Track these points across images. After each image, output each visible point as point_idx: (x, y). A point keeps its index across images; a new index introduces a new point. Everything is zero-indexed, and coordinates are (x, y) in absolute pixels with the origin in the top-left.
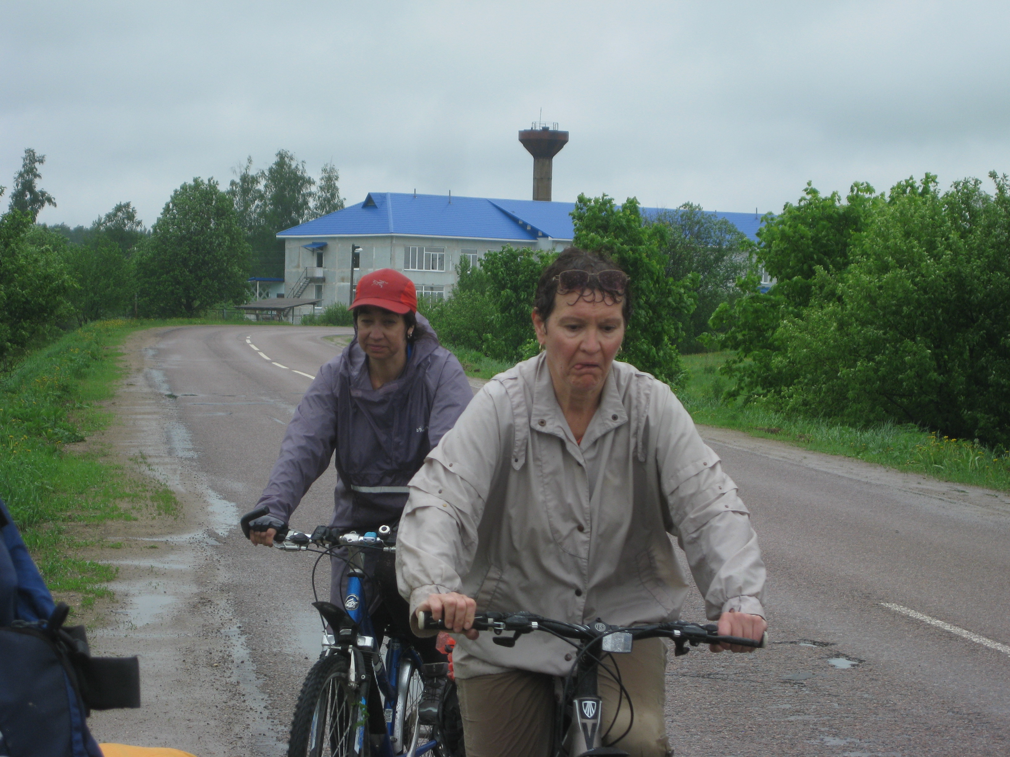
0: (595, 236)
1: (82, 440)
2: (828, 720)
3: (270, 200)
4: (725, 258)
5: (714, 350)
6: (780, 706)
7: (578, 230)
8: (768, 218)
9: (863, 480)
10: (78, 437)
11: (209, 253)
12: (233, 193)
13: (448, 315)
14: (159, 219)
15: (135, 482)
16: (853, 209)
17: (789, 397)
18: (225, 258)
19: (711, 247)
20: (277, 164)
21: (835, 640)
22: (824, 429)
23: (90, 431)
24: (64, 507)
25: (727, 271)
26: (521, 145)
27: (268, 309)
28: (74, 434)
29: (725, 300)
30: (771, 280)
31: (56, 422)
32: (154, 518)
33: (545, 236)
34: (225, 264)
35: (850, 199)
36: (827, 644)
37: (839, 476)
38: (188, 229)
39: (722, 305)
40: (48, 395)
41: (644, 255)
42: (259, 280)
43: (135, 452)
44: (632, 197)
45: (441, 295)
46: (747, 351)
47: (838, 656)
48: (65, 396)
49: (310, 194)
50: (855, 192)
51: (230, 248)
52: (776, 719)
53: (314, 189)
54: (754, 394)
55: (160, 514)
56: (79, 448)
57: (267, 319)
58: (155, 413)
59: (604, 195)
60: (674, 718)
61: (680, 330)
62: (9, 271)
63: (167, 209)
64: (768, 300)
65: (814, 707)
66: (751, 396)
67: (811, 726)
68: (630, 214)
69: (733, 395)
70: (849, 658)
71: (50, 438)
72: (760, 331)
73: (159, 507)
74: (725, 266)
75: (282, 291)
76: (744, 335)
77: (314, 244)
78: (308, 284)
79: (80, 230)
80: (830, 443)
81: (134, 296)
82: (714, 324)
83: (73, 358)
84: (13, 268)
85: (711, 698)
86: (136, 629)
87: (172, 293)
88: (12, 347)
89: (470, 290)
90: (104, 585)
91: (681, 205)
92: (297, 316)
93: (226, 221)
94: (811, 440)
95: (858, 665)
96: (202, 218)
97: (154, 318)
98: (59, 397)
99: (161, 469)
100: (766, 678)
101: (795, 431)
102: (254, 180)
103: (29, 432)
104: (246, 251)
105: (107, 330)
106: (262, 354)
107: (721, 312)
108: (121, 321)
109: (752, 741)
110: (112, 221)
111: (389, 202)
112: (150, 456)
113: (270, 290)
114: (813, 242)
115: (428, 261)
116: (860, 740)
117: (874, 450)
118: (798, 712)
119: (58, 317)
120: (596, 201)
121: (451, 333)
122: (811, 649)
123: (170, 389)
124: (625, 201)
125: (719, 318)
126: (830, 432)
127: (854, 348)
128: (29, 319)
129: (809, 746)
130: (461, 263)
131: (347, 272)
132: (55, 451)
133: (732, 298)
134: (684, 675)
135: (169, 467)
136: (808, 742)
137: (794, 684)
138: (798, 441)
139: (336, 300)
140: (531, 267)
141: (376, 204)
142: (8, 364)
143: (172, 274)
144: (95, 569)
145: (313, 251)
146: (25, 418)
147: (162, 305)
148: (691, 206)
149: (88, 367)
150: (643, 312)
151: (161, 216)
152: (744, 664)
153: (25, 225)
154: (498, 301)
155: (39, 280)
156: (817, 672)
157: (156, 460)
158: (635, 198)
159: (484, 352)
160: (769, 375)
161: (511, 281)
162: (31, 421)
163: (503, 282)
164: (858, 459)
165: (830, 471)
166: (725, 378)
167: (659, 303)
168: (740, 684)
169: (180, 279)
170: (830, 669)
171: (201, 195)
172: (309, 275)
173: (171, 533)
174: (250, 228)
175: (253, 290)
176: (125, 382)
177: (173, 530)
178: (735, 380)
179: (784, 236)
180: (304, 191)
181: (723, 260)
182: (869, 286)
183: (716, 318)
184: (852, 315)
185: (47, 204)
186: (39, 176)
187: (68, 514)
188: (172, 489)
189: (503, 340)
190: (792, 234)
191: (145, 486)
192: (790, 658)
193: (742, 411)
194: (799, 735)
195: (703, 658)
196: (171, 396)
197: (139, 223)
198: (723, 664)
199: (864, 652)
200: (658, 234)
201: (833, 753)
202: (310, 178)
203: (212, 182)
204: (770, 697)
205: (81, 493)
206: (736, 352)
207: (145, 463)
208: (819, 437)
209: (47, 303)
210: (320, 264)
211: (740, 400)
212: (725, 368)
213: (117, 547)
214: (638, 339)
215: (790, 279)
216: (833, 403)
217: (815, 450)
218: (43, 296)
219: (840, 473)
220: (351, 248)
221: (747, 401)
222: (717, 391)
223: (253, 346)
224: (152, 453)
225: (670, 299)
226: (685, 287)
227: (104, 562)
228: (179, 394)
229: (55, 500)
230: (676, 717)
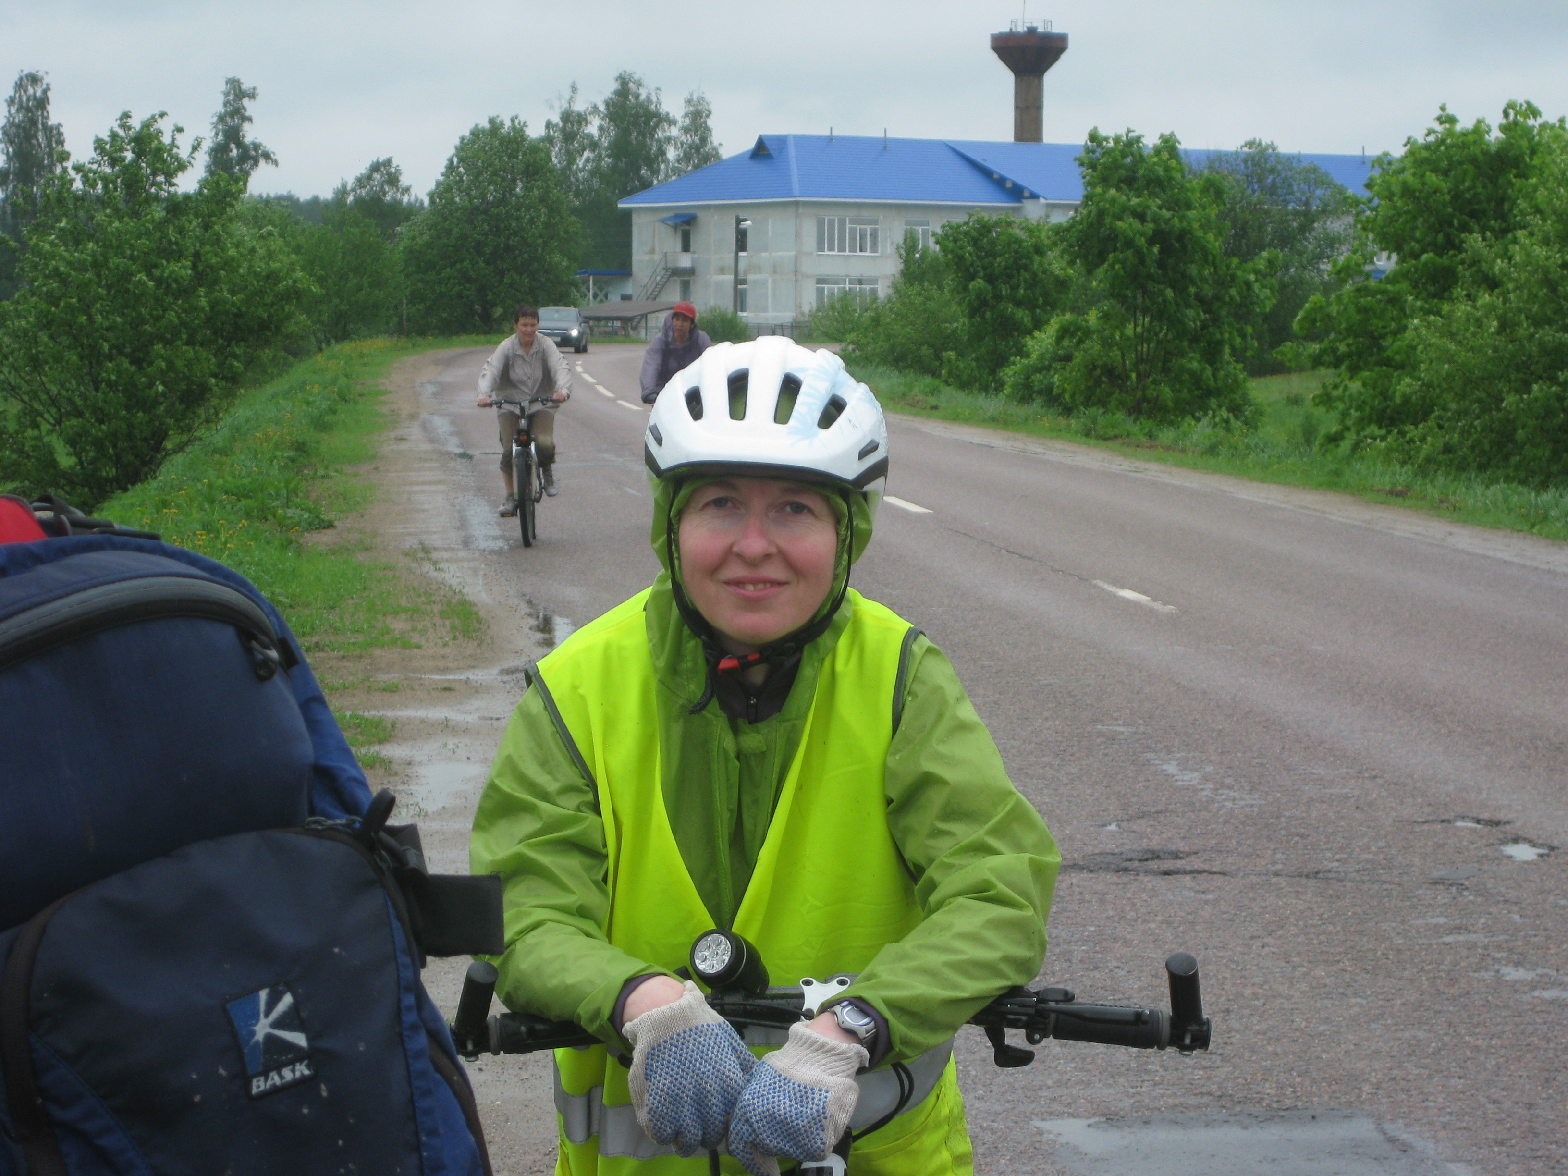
0: (1118, 194)
1: (330, 525)
2: (1506, 941)
3: (607, 149)
4: (1316, 225)
5: (1301, 369)
6: (1430, 920)
7: (1089, 184)
8: (1384, 161)
9: (1542, 567)
10: (323, 521)
11: (515, 234)
12: (549, 139)
13: (889, 324)
14: (438, 184)
15: (414, 589)
16: (1511, 144)
17: (1420, 441)
18: (540, 241)
19: (1294, 209)
20: (618, 93)
21: (1511, 816)
22: (1479, 489)
23: (342, 512)
24: (308, 629)
25: (1320, 246)
26: (994, 56)
27: (607, 319)
28: (318, 517)
29: (1316, 289)
30: (1389, 258)
31: (288, 499)
32: (445, 645)
33: (1034, 196)
34: (540, 250)
35: (1503, 129)
36: (1498, 823)
37: (1505, 562)
38: (483, 197)
39: (1315, 298)
40: (275, 457)
41: (1196, 225)
42: (594, 275)
43: (411, 542)
44: (1167, 132)
45: (874, 292)
46: (1354, 370)
47: (1516, 840)
48: (301, 459)
49: (668, 140)
50: (1512, 117)
51: (547, 225)
52: (1425, 941)
53: (674, 132)
54: (1366, 437)
55: (455, 638)
56: (326, 538)
57: (607, 334)
58: (440, 482)
59: (1129, 131)
60: (1266, 940)
61: (1249, 338)
62: (211, 267)
63: (451, 168)
64: (1383, 292)
65: (1482, 920)
66: (1362, 441)
67: (1480, 951)
68: (1169, 159)
69: (1334, 439)
70: (1532, 843)
71: (281, 525)
72: (1375, 340)
73: (453, 628)
74: (1315, 238)
75: (629, 288)
76: (1348, 345)
77: (677, 216)
78: (668, 279)
79: (315, 201)
80: (1488, 511)
81: (401, 302)
82: (1301, 328)
83: (311, 399)
84: (218, 263)
85: (1322, 910)
86: (426, 815)
87: (460, 296)
88: (217, 385)
89: (921, 283)
90: (375, 749)
91: (1243, 143)
92: (652, 328)
93: (539, 183)
94: (1457, 505)
95: (1548, 855)
96: (504, 180)
97: (432, 335)
98: (293, 460)
99: (453, 568)
100: (1405, 878)
101: (1433, 492)
102: (581, 119)
103: (248, 515)
104: (571, 229)
105: (362, 356)
106: (601, 389)
107: (1312, 309)
108: (381, 342)
109: (1389, 975)
110: (365, 187)
111: (792, 151)
112: (436, 549)
113: (610, 289)
114: (1452, 197)
115: (853, 239)
116: (1557, 971)
117: (1558, 520)
118: (1458, 929)
119: (287, 337)
120: (1117, 140)
121: (892, 349)
122: (1475, 830)
123: (461, 446)
124: (1158, 141)
125: (1311, 320)
126: (1489, 493)
127: (1523, 362)
128: (243, 340)
129: (1478, 981)
130: (905, 240)
131: (729, 257)
132: (290, 543)
133: (1327, 289)
134: (1277, 874)
135: (466, 565)
136: (1476, 975)
137: (1451, 885)
138: (1439, 508)
139: (712, 302)
140: (1014, 246)
141: (772, 152)
142: (212, 411)
143: (458, 266)
144: (359, 725)
145: (675, 227)
146: (241, 494)
147: (444, 315)
148: (1260, 144)
149: (334, 412)
150: (1190, 313)
151: (441, 178)
152: (1370, 856)
153: (235, 196)
154: (964, 299)
155: (258, 281)
156: (1485, 867)
157: (445, 555)
158: (1172, 134)
159: (944, 378)
160: (1388, 407)
161: (985, 268)
162: (251, 498)
163: (972, 270)
164: (1533, 534)
165: (1491, 553)
166: (1320, 411)
167: (1217, 298)
168: (1365, 887)
169: (471, 273)
170: (1505, 861)
171: (501, 144)
172: (670, 265)
173: (473, 667)
174: (577, 194)
175: (583, 289)
176: (392, 435)
177: (475, 662)
178: (1335, 415)
179: (1407, 192)
180: (660, 134)
181: (1313, 229)
182: (1547, 263)
183: (1304, 319)
184: (1520, 310)
185: (262, 162)
186: (250, 119)
187: (315, 639)
188: (471, 598)
189: (972, 360)
190: (1419, 186)
191: (430, 595)
192: (1442, 846)
193: (1348, 463)
194: (1462, 964)
195: (1305, 848)
196: (464, 456)
197: (407, 190)
198: (1338, 857)
199: (1557, 834)
200: (1212, 190)
201: (1516, 991)
202: (668, 114)
203: (517, 122)
204: (1413, 907)
205: (333, 608)
206: (1338, 372)
207: (429, 559)
208: (1471, 502)
209: (270, 316)
210: (686, 248)
211: (1346, 446)
212: (1321, 396)
213: (391, 689)
214: (1182, 354)
215: (1416, 257)
216: (1491, 447)
217: (1465, 522)
218: (265, 305)
219: (1506, 556)
220: (733, 222)
221: (1356, 446)
222: (1309, 432)
223: (587, 377)
224: (438, 543)
225: (1233, 292)
226: (1256, 272)
227: (373, 713)
228: (475, 452)
229: (294, 619)
230: (1268, 940)
